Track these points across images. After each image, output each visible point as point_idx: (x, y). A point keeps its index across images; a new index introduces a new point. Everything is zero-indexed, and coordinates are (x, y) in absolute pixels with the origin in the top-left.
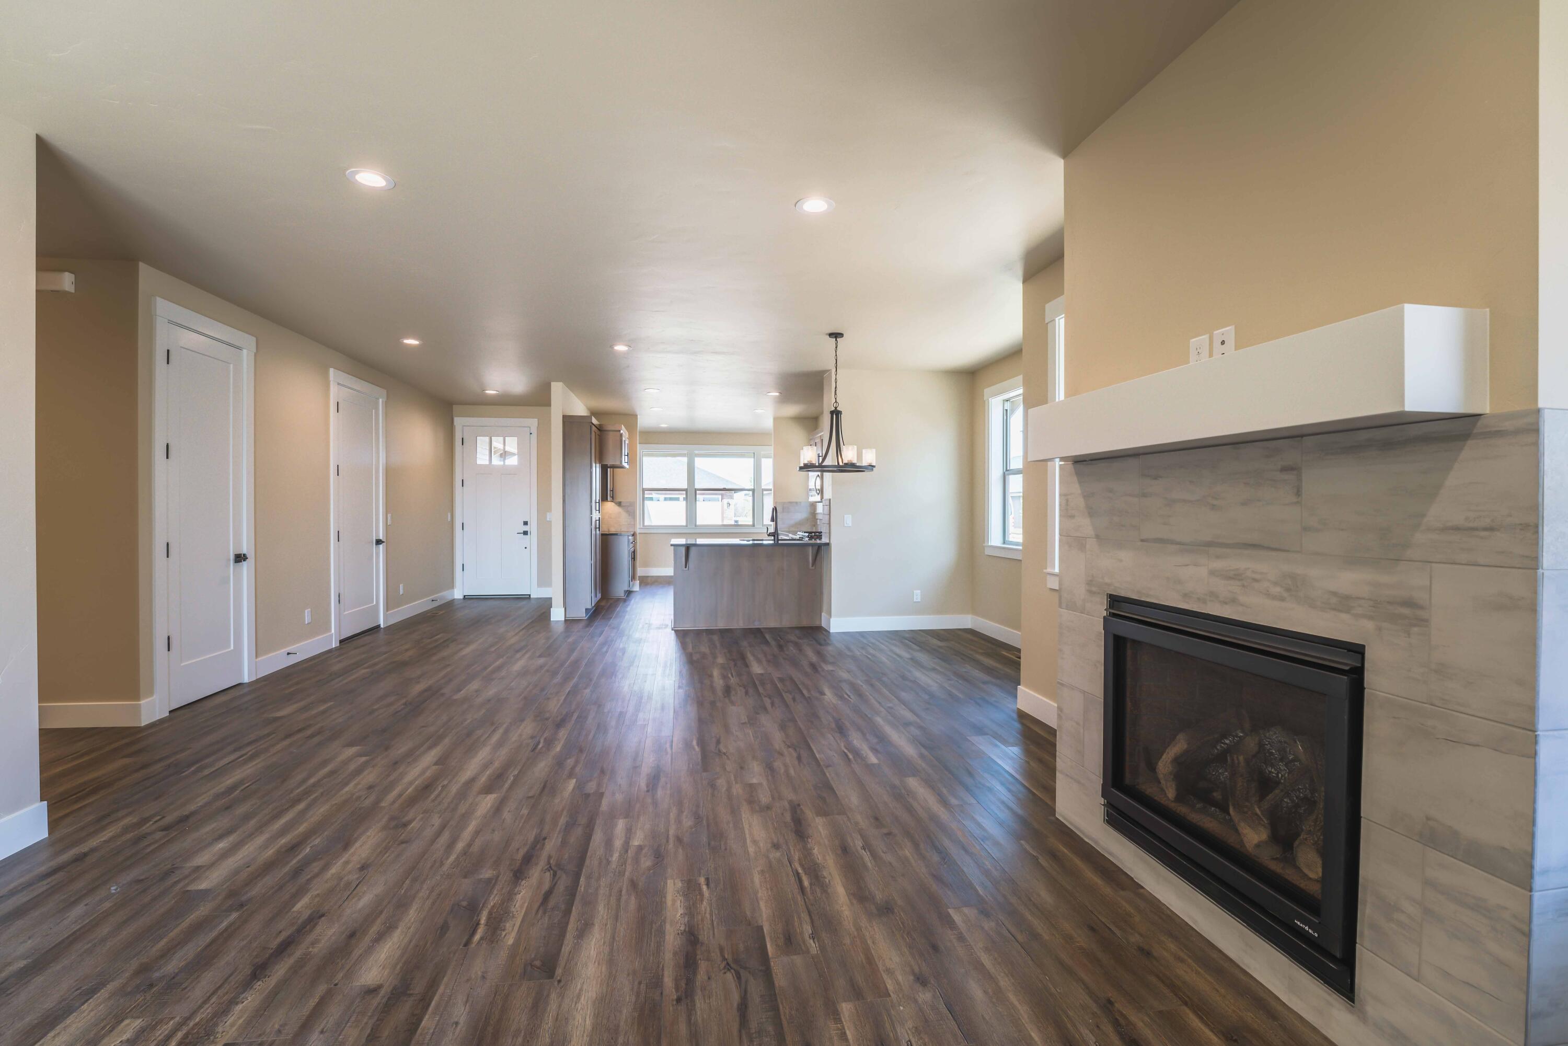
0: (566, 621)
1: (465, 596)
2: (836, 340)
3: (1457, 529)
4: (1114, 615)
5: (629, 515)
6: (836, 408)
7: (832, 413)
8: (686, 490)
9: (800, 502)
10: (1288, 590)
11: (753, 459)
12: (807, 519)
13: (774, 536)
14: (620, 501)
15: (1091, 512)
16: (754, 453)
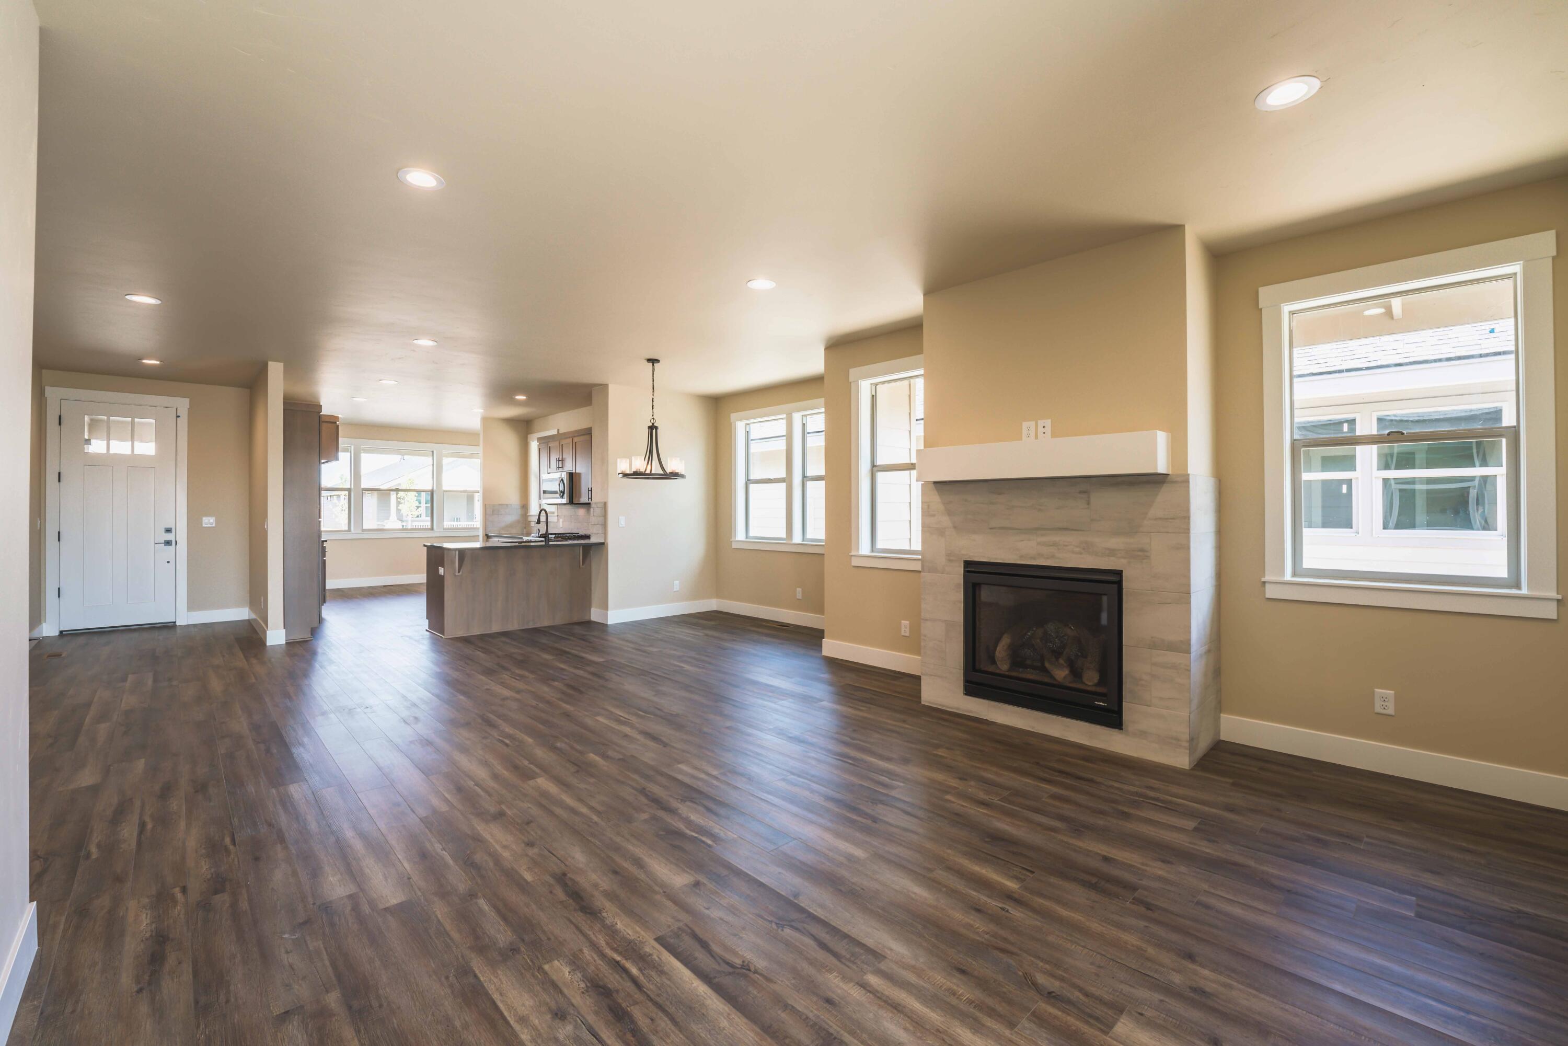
0: (289, 644)
1: (61, 632)
2: (653, 365)
3: (1160, 519)
4: (968, 572)
6: (653, 424)
7: (649, 427)
8: (349, 490)
9: (511, 505)
10: (1084, 549)
11: (431, 458)
12: (518, 522)
13: (545, 537)
15: (950, 513)
16: (433, 452)
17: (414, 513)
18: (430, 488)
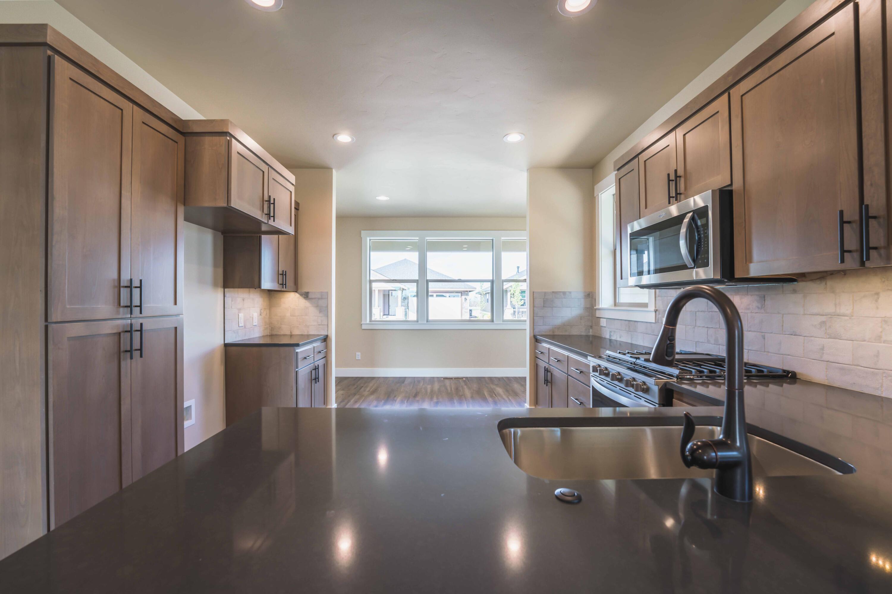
5: (320, 312)
9: (570, 293)
11: (492, 251)
14: (307, 291)
16: (493, 240)
17: (519, 303)
18: (491, 278)
